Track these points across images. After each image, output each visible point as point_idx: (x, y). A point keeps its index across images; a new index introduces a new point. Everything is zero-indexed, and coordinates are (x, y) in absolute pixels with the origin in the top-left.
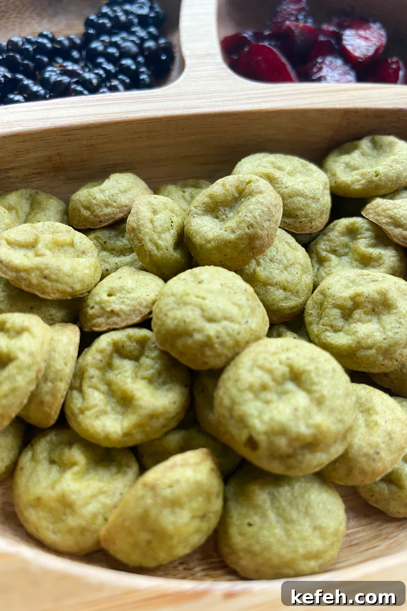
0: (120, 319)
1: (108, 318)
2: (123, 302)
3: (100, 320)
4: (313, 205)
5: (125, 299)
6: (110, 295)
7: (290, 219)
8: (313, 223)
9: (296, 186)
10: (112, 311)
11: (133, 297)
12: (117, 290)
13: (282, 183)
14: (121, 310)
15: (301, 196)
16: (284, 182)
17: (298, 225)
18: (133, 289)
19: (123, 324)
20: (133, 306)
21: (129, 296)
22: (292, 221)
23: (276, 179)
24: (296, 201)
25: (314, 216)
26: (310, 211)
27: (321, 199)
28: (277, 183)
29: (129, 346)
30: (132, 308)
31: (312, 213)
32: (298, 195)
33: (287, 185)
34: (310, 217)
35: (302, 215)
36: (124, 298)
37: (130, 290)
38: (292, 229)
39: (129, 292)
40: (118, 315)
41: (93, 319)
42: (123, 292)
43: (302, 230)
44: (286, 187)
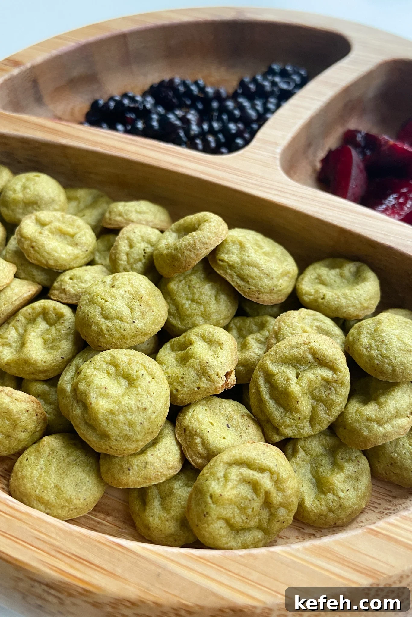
0: (65, 296)
1: (61, 293)
2: (74, 287)
3: (56, 292)
4: (265, 280)
5: (76, 286)
6: (71, 279)
7: (242, 282)
8: (261, 295)
9: (257, 259)
10: (64, 289)
11: (81, 286)
12: (76, 278)
13: (248, 252)
14: (69, 291)
15: (257, 268)
16: (250, 252)
17: (246, 290)
18: (86, 281)
19: (65, 301)
20: (77, 292)
21: (80, 284)
22: (243, 284)
23: (245, 248)
24: (251, 270)
25: (262, 289)
26: (260, 283)
27: (275, 280)
28: (244, 251)
29: (51, 314)
30: (76, 293)
31: (261, 286)
32: (255, 266)
33: (250, 255)
34: (258, 288)
35: (252, 283)
36: (76, 284)
37: (84, 281)
38: (240, 291)
39: (82, 282)
40: (66, 294)
41: (54, 290)
42: (79, 280)
43: (249, 296)
44: (248, 256)
